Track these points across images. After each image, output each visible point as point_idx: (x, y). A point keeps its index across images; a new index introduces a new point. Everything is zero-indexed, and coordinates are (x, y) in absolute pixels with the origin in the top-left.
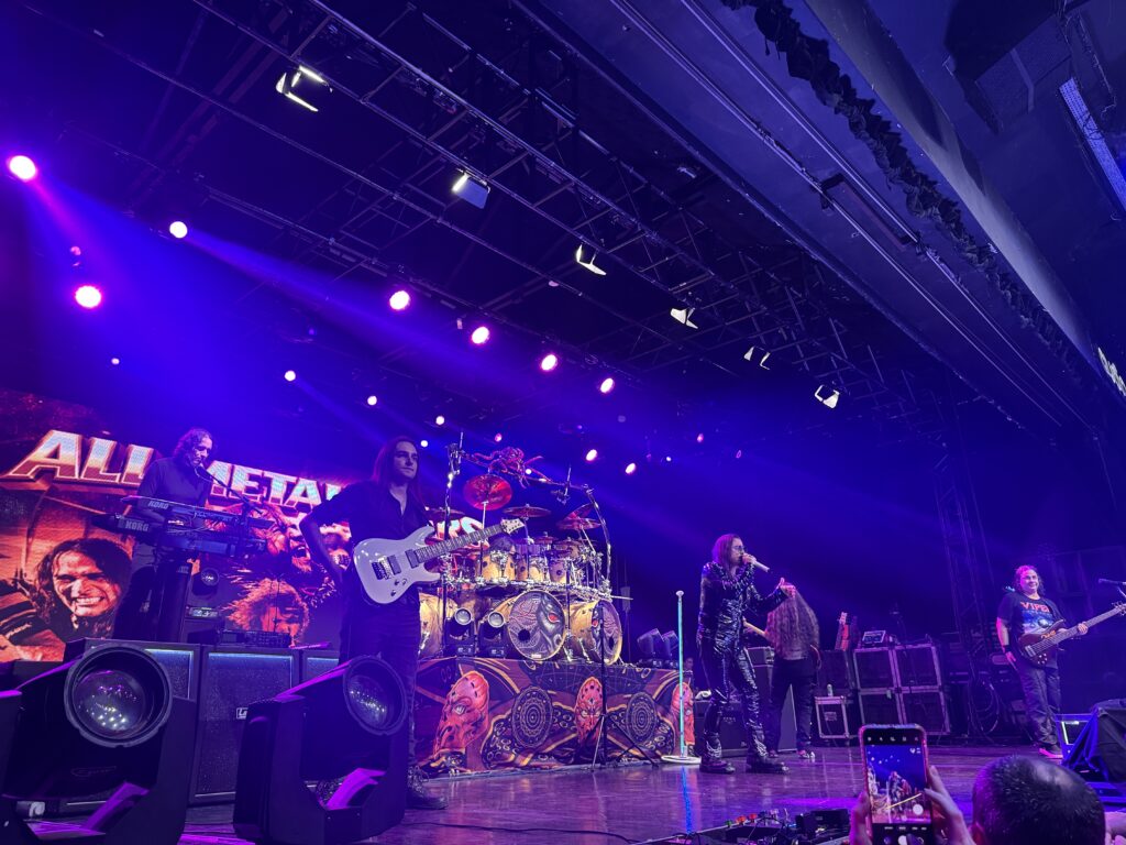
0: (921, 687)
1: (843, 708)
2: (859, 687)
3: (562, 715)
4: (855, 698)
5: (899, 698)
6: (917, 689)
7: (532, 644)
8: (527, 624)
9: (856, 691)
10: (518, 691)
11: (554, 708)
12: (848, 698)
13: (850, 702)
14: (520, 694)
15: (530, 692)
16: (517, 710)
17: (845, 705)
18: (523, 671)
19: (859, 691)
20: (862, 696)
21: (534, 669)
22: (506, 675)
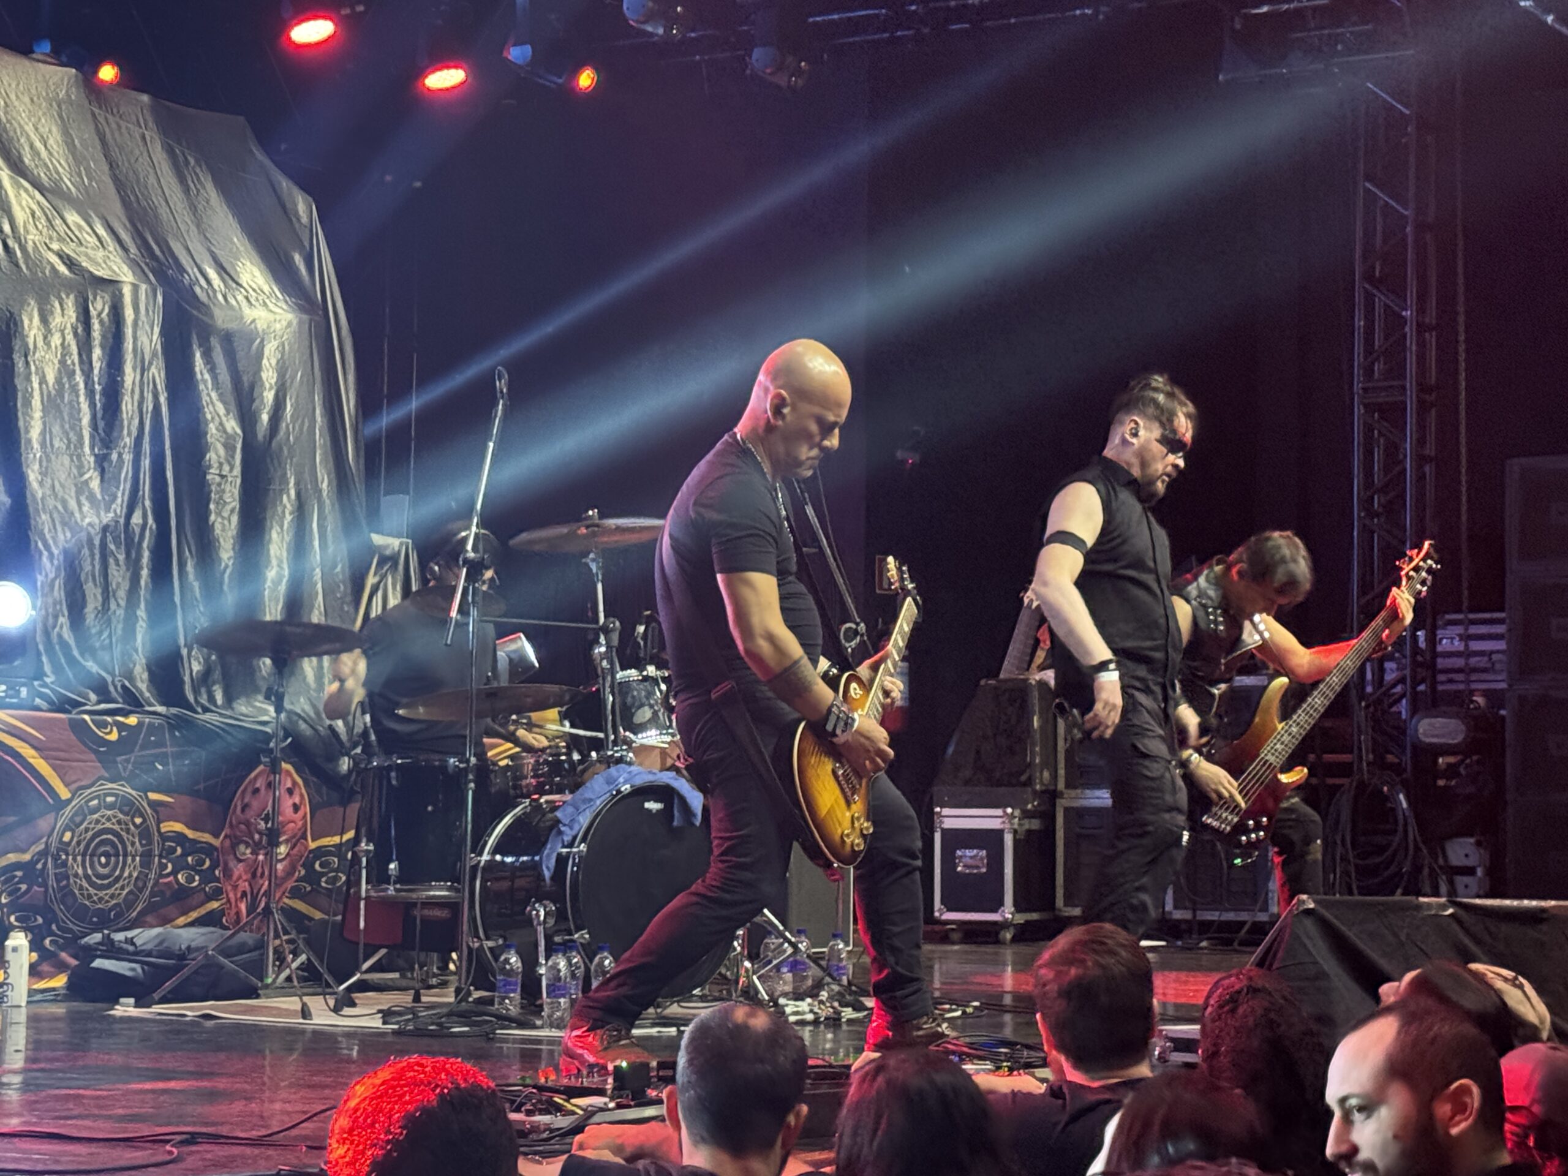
1: (1008, 839)
2: (1061, 785)
3: (185, 855)
4: (1048, 817)
9: (1051, 795)
10: (64, 793)
11: (164, 838)
12: (1026, 815)
13: (1035, 824)
14: (69, 801)
15: (98, 797)
16: (61, 841)
17: (1015, 832)
18: (85, 745)
19: (1061, 795)
20: (1067, 810)
21: (114, 736)
22: (32, 752)
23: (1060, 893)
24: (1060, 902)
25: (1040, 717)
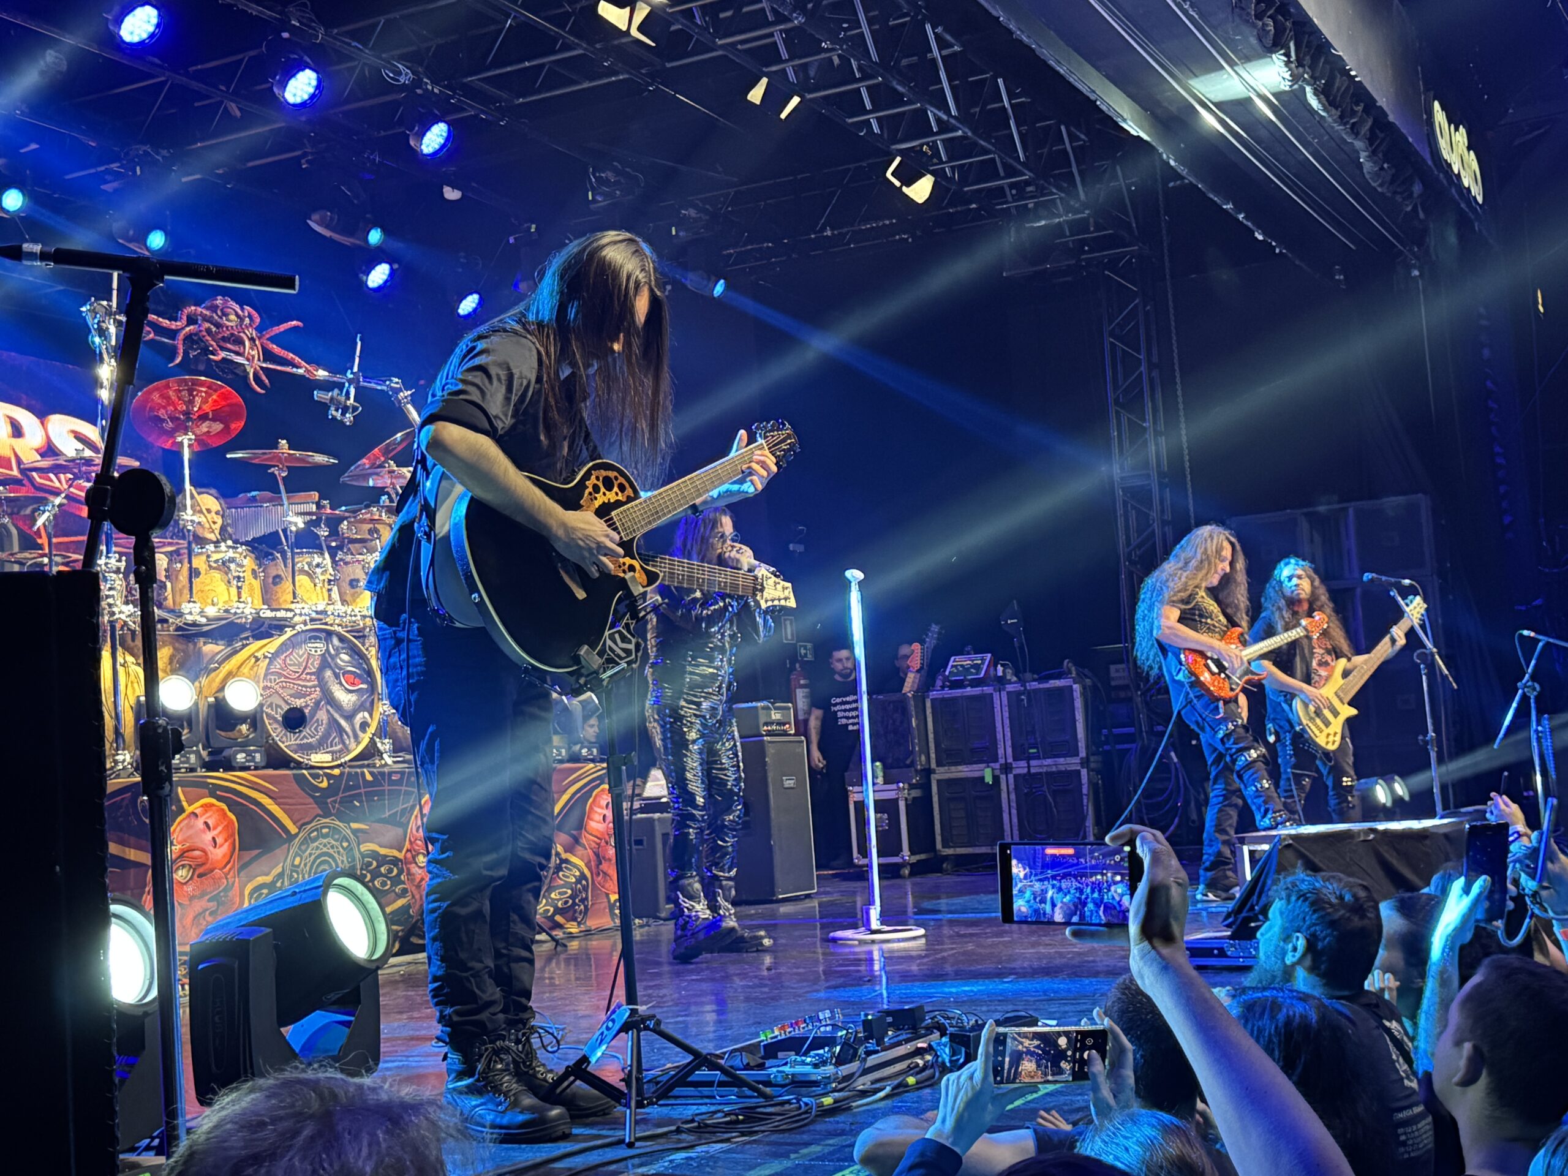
0: (1049, 761)
1: (902, 805)
2: (933, 765)
3: (379, 866)
4: (926, 787)
5: (1007, 784)
6: (1042, 765)
7: (309, 734)
8: (299, 695)
9: (928, 772)
10: (293, 829)
11: (363, 855)
12: (912, 787)
13: (916, 793)
14: (297, 835)
15: (317, 830)
16: (293, 865)
17: (906, 799)
18: (303, 790)
19: (934, 772)
20: (938, 781)
21: (325, 784)
22: (269, 801)
23: (938, 838)
24: (939, 846)
25: (917, 718)
